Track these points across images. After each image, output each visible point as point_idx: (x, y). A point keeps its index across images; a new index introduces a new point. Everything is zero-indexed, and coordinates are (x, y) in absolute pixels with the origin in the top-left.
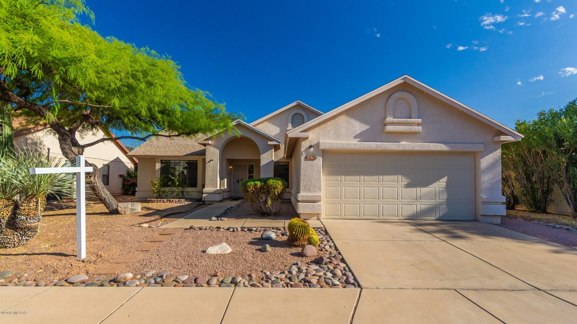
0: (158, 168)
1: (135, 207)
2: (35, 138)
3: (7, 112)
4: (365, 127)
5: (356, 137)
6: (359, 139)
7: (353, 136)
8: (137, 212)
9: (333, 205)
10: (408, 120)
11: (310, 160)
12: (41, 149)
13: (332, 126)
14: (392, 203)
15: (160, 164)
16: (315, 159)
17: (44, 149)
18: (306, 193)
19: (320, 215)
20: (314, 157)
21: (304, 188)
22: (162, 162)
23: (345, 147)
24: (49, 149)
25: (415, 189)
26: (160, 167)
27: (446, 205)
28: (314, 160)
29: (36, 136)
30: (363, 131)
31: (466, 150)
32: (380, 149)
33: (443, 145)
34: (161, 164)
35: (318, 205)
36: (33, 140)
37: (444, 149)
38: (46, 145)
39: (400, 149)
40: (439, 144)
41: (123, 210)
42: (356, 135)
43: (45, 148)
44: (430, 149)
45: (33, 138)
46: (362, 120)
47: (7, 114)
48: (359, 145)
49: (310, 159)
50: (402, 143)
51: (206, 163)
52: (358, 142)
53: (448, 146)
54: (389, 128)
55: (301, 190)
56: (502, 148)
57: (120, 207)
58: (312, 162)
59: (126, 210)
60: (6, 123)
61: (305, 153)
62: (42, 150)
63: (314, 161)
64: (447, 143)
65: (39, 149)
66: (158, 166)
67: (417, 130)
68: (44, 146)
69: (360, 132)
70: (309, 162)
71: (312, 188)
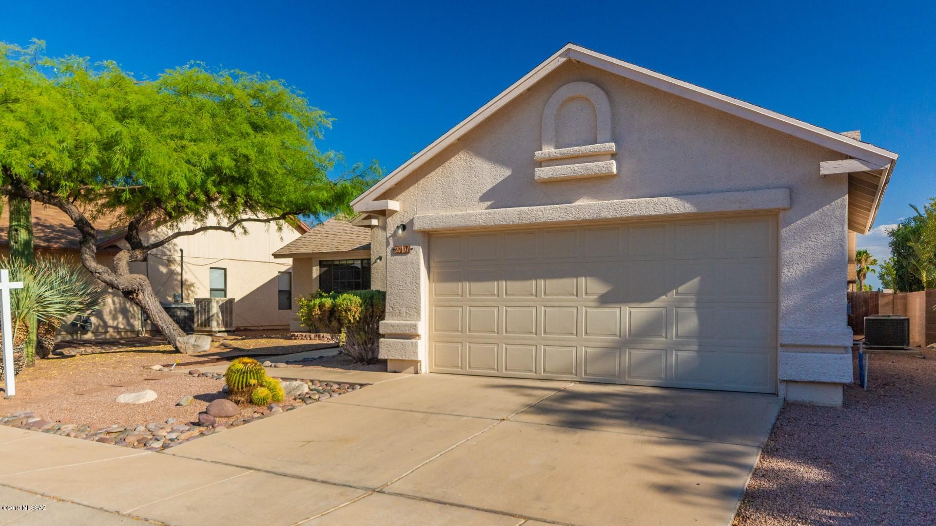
0: (316, 276)
1: (199, 343)
2: (161, 234)
3: (24, 211)
4: (502, 173)
5: (483, 199)
6: (489, 203)
7: (478, 197)
8: (202, 350)
9: (449, 344)
10: (582, 148)
11: (401, 254)
12: (170, 251)
13: (439, 180)
14: (565, 343)
15: (318, 267)
16: (409, 253)
17: (175, 250)
18: (394, 320)
19: (419, 364)
20: (407, 247)
21: (391, 309)
22: (321, 264)
23: (458, 223)
24: (181, 251)
25: (618, 310)
26: (318, 274)
27: (698, 351)
28: (407, 253)
29: (162, 230)
30: (497, 185)
31: (735, 207)
32: (528, 222)
33: (671, 200)
34: (320, 267)
35: (412, 342)
36: (157, 237)
37: (674, 209)
38: (178, 244)
39: (570, 218)
40: (662, 199)
41: (183, 347)
42: (484, 195)
43: (176, 248)
44: (638, 213)
45: (158, 234)
46: (496, 159)
47: (23, 214)
48: (484, 217)
49: (401, 252)
50: (577, 203)
51: (372, 263)
52: (486, 209)
53: (688, 201)
54: (542, 173)
55: (386, 314)
56: (849, 193)
57: (178, 341)
58: (404, 257)
59: (187, 346)
60: (22, 227)
61: (393, 240)
62: (172, 252)
63: (409, 255)
64: (687, 194)
65: (168, 253)
66: (316, 271)
67: (604, 171)
68: (174, 245)
69: (490, 187)
70: (399, 258)
71: (404, 310)
